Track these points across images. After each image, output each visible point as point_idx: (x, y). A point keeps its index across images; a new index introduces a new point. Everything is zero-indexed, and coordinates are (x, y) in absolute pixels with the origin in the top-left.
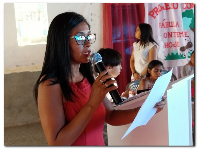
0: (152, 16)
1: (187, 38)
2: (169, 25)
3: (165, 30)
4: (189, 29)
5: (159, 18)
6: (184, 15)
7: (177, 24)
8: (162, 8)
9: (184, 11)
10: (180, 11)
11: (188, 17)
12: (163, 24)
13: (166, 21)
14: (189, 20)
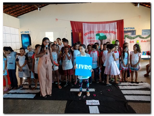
0: (85, 35)
2: (91, 38)
3: (90, 40)
4: (98, 39)
5: (87, 36)
6: (96, 35)
7: (94, 38)
8: (89, 33)
10: (95, 34)
13: (90, 37)
14: (98, 37)
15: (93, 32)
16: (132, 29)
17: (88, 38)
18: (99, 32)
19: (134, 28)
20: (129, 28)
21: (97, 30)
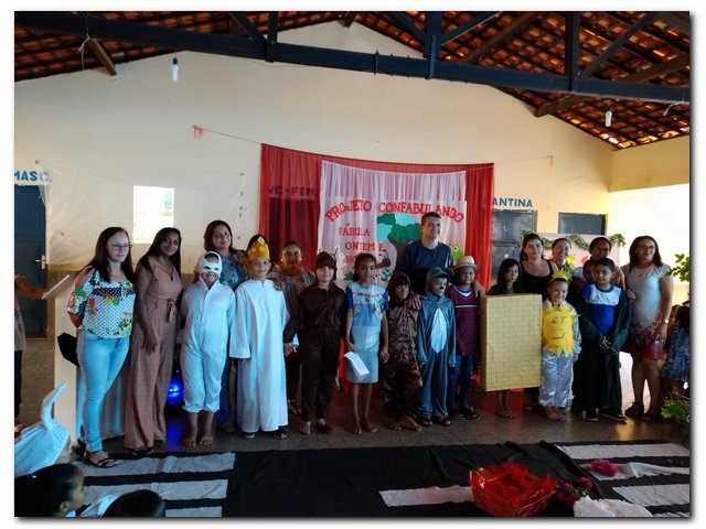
0: (330, 217)
1: (383, 253)
2: (355, 232)
3: (350, 239)
4: (387, 240)
5: (339, 221)
6: (380, 220)
7: (367, 231)
8: (347, 208)
9: (381, 214)
10: (375, 214)
11: (387, 223)
12: (345, 230)
13: (351, 226)
14: (388, 229)
15: (367, 207)
16: (521, 208)
17: (344, 231)
18: (392, 207)
19: (530, 203)
20: (511, 200)
21: (383, 200)
